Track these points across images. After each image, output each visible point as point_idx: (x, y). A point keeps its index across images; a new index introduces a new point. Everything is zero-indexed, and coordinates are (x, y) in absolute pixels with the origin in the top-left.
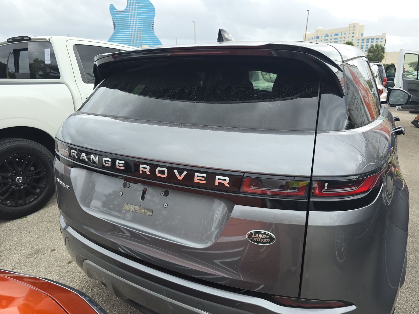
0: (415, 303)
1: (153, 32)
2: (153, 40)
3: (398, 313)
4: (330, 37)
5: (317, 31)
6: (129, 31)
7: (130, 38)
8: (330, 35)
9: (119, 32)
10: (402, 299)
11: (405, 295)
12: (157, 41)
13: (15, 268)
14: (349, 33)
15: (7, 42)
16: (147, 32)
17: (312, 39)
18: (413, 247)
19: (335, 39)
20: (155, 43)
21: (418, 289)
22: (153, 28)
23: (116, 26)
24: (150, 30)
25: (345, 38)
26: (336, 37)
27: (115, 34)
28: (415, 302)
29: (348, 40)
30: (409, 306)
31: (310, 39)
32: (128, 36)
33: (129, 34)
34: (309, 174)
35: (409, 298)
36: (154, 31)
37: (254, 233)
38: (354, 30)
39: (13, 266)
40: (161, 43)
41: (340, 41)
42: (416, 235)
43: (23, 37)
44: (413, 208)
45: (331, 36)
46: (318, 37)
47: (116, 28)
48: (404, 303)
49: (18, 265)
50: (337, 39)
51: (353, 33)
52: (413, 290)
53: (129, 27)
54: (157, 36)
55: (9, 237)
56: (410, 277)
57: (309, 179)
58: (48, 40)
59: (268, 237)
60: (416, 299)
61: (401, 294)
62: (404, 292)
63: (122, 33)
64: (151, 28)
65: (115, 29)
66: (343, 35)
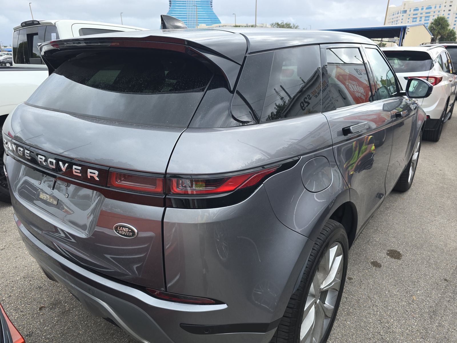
0: (385, 319)
1: (211, 9)
2: (211, 18)
3: (360, 326)
4: (420, 11)
5: (405, 4)
6: (186, 9)
7: (186, 16)
8: (420, 9)
9: (175, 10)
10: (372, 313)
11: (378, 309)
12: (215, 18)
13: (4, 248)
14: (445, 6)
15: (21, 27)
16: (205, 9)
17: (398, 13)
18: (414, 259)
19: (426, 13)
20: (214, 21)
21: (396, 304)
22: (211, 4)
23: (172, 2)
24: (208, 7)
25: (439, 11)
26: (428, 11)
27: (171, 12)
28: (385, 317)
29: (443, 15)
30: (376, 321)
31: (395, 13)
32: (184, 13)
33: (186, 11)
34: (164, 172)
35: (380, 312)
36: (213, 7)
37: (119, 226)
38: (452, 2)
39: (3, 246)
40: (219, 21)
41: (432, 16)
42: (424, 246)
43: (33, 21)
44: (438, 217)
45: (422, 9)
46: (405, 12)
47: (172, 5)
48: (372, 316)
49: (7, 246)
50: (429, 13)
51: (451, 6)
52: (389, 305)
53: (186, 4)
54: (215, 13)
55: (9, 220)
56: (393, 290)
57: (163, 176)
58: (54, 24)
59: (130, 230)
60: (388, 314)
61: (374, 307)
62: (378, 305)
63: (178, 11)
64: (209, 4)
65: (170, 6)
66: (438, 8)
